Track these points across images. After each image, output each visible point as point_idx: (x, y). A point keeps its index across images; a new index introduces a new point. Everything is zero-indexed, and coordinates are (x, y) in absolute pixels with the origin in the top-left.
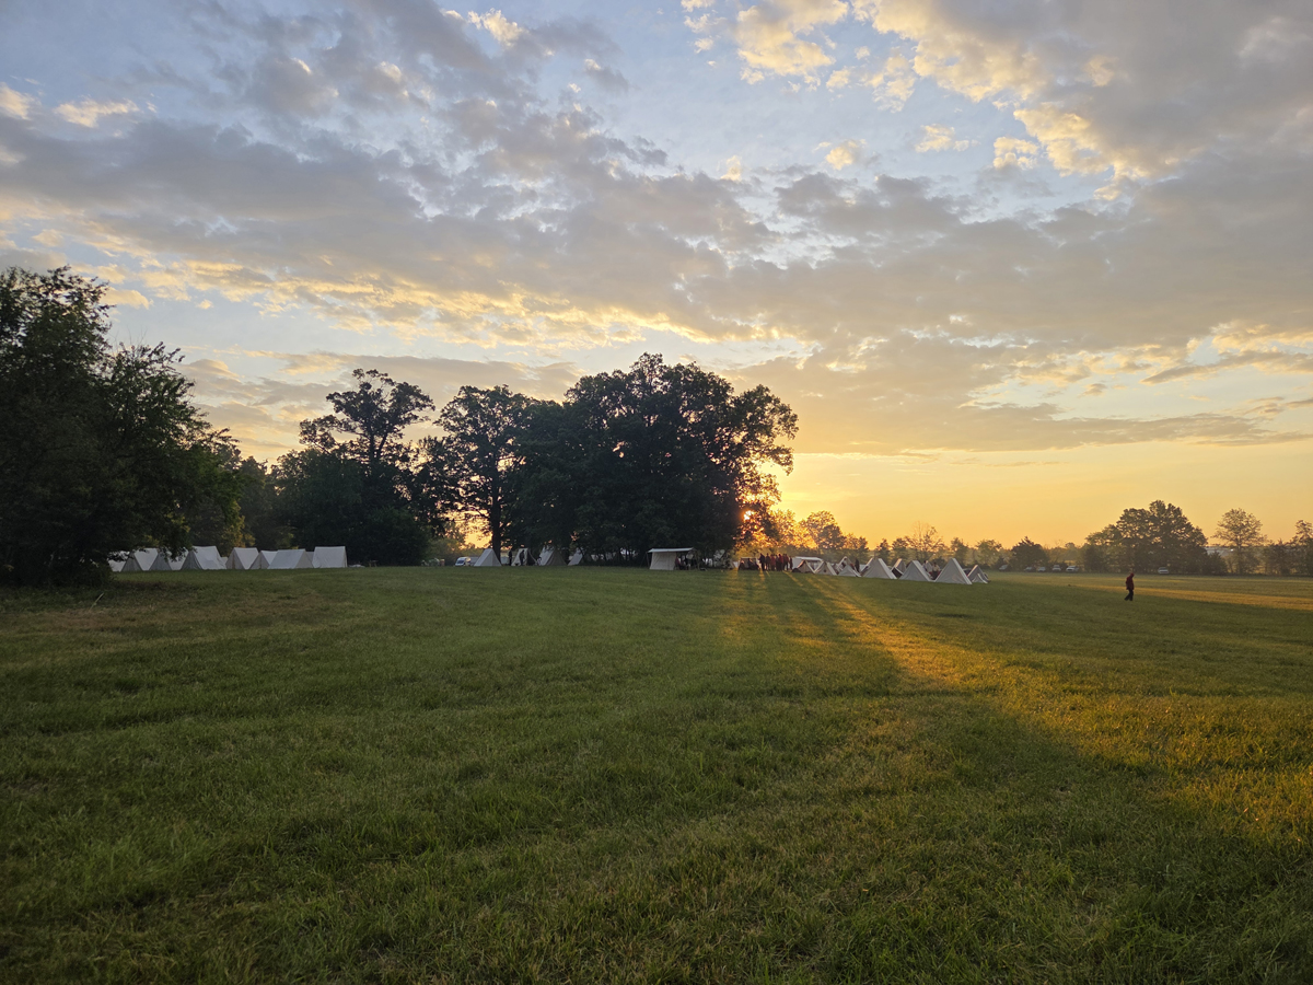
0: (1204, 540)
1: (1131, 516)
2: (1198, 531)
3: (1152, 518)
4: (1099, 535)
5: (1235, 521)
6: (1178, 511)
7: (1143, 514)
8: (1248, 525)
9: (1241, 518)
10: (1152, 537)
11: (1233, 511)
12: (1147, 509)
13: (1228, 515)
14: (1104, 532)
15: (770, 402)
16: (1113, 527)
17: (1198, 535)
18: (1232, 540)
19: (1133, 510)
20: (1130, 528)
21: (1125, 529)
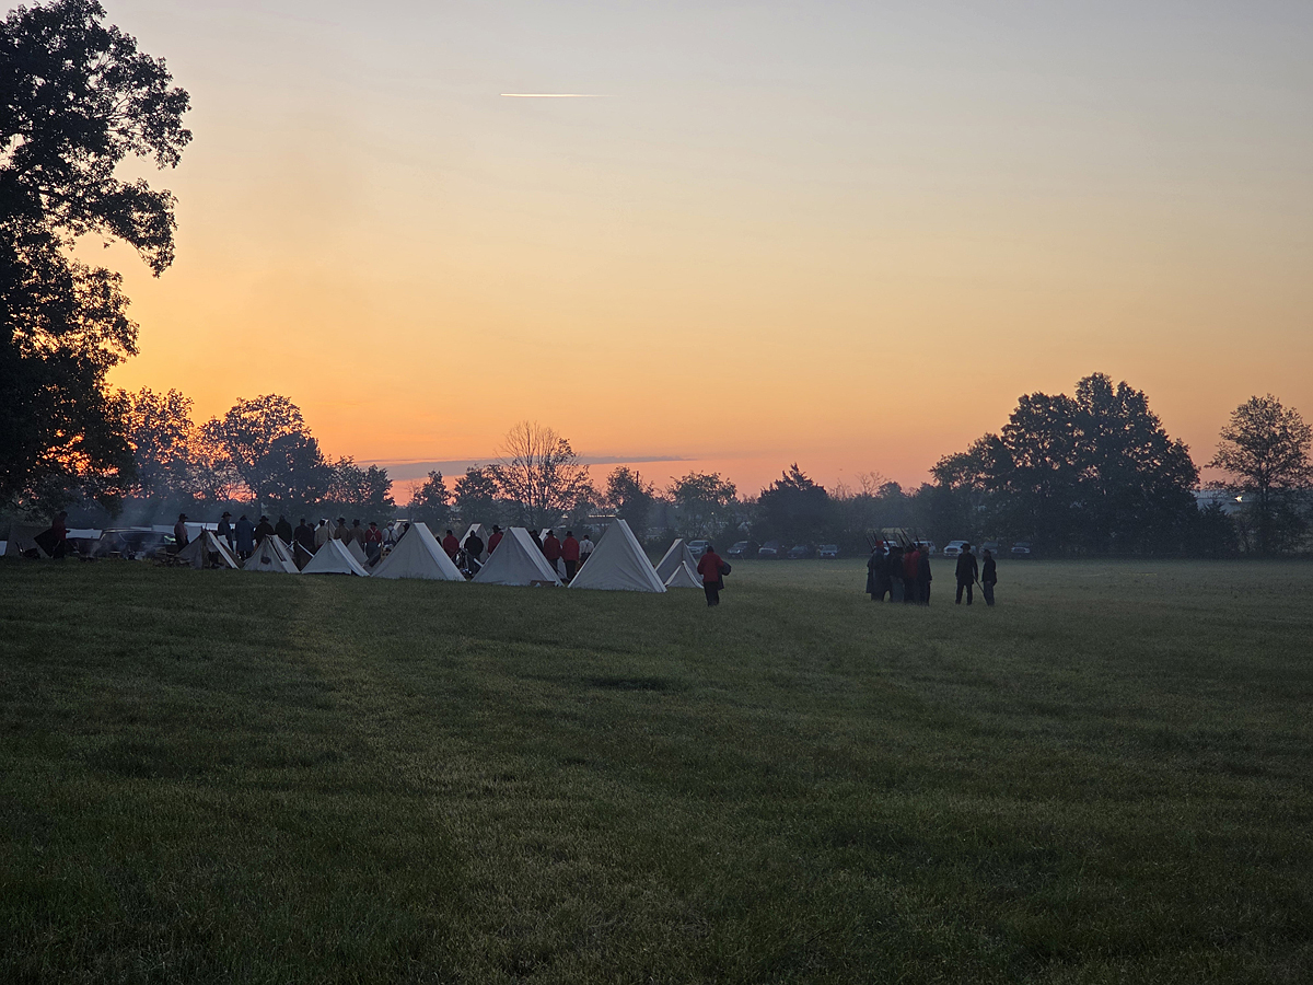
0: (1191, 473)
1: (1037, 414)
2: (1181, 450)
3: (1082, 420)
4: (959, 462)
5: (1260, 425)
6: (1139, 402)
7: (1061, 409)
8: (1285, 436)
9: (1271, 418)
10: (1080, 467)
11: (1255, 402)
12: (1072, 395)
13: (1244, 410)
14: (976, 452)
15: (105, 48)
16: (992, 440)
17: (1178, 461)
18: (1249, 472)
19: (1040, 398)
20: (1033, 443)
21: (1022, 445)
